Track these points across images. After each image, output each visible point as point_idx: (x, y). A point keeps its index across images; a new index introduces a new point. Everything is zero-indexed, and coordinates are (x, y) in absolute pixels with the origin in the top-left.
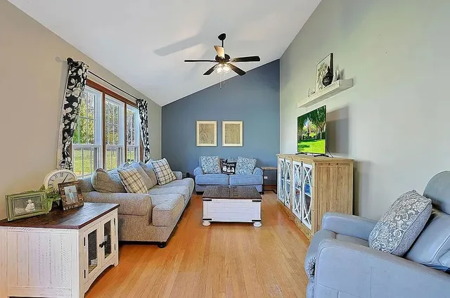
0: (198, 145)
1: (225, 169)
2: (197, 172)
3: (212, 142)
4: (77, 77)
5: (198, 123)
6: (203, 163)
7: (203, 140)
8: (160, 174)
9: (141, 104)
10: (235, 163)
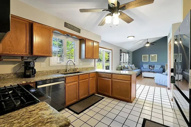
0: (143, 61)
1: (150, 68)
2: (142, 68)
3: (147, 61)
4: (121, 52)
5: (143, 55)
6: (144, 66)
7: (144, 60)
8: (133, 68)
9: (128, 53)
10: (154, 67)
